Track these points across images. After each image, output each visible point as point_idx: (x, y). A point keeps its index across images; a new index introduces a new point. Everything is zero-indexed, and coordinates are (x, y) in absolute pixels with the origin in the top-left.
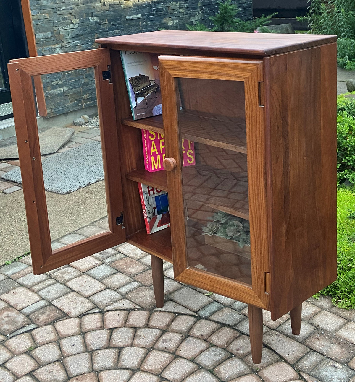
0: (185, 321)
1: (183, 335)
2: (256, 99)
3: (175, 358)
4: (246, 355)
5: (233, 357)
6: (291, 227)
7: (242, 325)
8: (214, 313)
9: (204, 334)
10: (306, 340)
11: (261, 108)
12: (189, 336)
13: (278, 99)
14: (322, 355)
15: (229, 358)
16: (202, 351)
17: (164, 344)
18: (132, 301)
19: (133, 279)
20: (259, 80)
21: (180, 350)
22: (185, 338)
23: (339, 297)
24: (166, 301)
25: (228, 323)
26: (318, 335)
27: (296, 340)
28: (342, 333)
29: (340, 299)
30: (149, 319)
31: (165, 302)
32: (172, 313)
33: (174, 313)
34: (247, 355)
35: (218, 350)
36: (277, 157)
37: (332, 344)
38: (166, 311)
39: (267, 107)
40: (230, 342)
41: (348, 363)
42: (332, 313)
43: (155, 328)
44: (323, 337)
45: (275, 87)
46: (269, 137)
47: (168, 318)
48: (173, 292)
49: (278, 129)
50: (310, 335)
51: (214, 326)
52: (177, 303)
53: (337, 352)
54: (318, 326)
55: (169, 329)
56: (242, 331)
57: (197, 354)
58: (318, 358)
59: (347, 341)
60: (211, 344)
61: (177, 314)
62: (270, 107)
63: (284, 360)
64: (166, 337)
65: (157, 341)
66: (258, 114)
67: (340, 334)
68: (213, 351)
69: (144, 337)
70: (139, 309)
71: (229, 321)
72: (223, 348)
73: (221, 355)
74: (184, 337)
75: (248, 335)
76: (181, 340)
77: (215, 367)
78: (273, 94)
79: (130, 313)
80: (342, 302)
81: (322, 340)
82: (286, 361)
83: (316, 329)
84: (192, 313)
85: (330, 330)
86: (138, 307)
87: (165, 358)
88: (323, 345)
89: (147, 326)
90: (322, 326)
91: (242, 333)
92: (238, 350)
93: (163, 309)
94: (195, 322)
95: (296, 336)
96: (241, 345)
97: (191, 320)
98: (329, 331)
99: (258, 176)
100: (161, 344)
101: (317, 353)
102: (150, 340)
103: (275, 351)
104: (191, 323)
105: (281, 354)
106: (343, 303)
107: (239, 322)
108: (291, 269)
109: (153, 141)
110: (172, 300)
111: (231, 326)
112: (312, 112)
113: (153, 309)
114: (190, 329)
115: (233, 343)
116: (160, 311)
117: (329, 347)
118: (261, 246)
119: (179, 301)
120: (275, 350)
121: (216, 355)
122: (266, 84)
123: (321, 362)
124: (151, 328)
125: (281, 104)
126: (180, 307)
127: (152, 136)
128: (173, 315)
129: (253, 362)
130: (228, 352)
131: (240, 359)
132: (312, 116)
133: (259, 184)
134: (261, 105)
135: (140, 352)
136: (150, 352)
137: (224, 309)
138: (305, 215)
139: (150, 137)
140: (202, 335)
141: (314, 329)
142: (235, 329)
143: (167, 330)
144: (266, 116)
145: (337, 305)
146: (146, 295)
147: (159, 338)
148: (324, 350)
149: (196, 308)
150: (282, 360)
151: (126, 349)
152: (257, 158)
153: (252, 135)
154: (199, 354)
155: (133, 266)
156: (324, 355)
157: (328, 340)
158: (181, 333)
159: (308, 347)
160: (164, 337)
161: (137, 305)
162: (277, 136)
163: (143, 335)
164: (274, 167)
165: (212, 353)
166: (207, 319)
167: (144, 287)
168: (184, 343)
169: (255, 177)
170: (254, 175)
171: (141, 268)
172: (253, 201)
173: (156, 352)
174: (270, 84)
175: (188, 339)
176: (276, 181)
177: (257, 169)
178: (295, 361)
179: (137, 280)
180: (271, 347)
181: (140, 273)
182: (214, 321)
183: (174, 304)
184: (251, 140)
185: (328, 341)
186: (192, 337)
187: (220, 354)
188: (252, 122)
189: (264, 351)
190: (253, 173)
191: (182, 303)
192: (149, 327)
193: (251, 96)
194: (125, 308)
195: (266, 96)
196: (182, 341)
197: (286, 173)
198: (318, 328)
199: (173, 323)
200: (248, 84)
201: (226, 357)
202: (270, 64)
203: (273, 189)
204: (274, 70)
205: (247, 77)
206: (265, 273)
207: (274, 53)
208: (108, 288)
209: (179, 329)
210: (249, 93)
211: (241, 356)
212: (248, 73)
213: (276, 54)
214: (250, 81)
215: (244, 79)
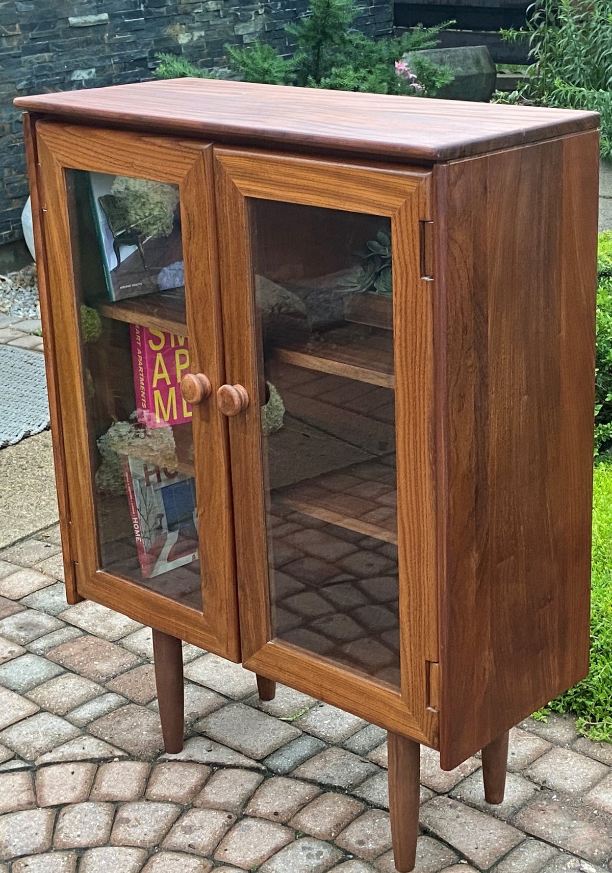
0: (235, 782)
1: (231, 814)
2: (415, 260)
3: (213, 867)
4: (380, 854)
5: (350, 859)
6: (490, 558)
7: (369, 786)
8: (304, 760)
9: (280, 810)
10: (516, 814)
11: (425, 282)
12: (246, 816)
13: (465, 262)
14: (553, 845)
15: (341, 861)
16: (277, 850)
17: (187, 836)
18: (103, 740)
19: (104, 687)
20: (421, 216)
21: (226, 850)
22: (236, 822)
23: (592, 715)
24: (188, 738)
25: (336, 783)
26: (545, 803)
27: (494, 816)
28: (597, 796)
29: (594, 720)
30: (147, 781)
31: (185, 740)
32: (203, 764)
33: (208, 764)
34: (382, 855)
35: (316, 847)
36: (462, 397)
37: (575, 822)
38: (188, 761)
39: (439, 281)
40: (343, 826)
41: (609, 861)
42: (577, 752)
43: (163, 800)
44: (556, 807)
45: (460, 236)
46: (444, 351)
47: (193, 777)
48: (204, 717)
49: (465, 330)
50: (527, 803)
51: (303, 790)
52: (215, 741)
53: (586, 839)
54: (544, 782)
55: (198, 802)
56: (371, 799)
57: (267, 857)
58: (543, 854)
59: (607, 812)
60: (297, 832)
61: (215, 767)
62: (447, 280)
63: (466, 862)
64: (191, 821)
65: (169, 830)
66: (418, 296)
67: (593, 797)
68: (304, 848)
69: (138, 822)
70: (121, 759)
71: (339, 778)
72: (326, 841)
73: (321, 857)
74: (234, 818)
75: (384, 809)
76: (228, 825)
78: (456, 252)
79: (101, 769)
80: (598, 726)
81: (552, 812)
82: (471, 863)
83: (539, 789)
84: (252, 763)
85: (572, 790)
86: (120, 753)
87: (191, 869)
88: (555, 825)
89: (143, 796)
90: (555, 781)
91: (369, 806)
92: (361, 843)
93: (181, 756)
94: (260, 784)
95: (494, 806)
96: (369, 832)
97: (249, 780)
98: (569, 794)
99: (418, 439)
100: (178, 838)
101: (541, 843)
102: (153, 829)
103: (445, 842)
104: (250, 786)
105: (461, 847)
106: (602, 728)
107: (363, 781)
108: (487, 653)
109: (158, 352)
110: (203, 735)
111: (345, 790)
113: (155, 759)
114: (247, 800)
115: (351, 828)
116: (175, 760)
117: (569, 828)
118: (420, 601)
119: (219, 736)
120: (447, 840)
121: (309, 856)
122: (439, 228)
123: (550, 861)
124: (154, 801)
125: (472, 274)
126: (222, 749)
127: (157, 341)
128: (207, 769)
129: (397, 868)
130: (338, 848)
131: (368, 862)
132: (542, 301)
133: (419, 460)
134: (426, 276)
135: (129, 857)
136: (152, 855)
137: (328, 752)
138: (522, 529)
139: (151, 342)
140: (276, 814)
141: (536, 790)
142: (355, 797)
143: (192, 804)
144: (436, 303)
145: (586, 733)
146: (138, 725)
147: (175, 823)
148: (557, 836)
149: (260, 752)
150: (462, 861)
151: (95, 853)
152: (414, 400)
153: (406, 344)
154: (269, 857)
155: (103, 657)
156: (556, 847)
157: (567, 811)
158: (226, 811)
159: (519, 828)
160: (186, 821)
161: (118, 748)
162: (463, 348)
163: (136, 819)
164: (453, 422)
165: (302, 853)
166: (287, 774)
167: (133, 705)
168: (235, 834)
169: (411, 442)
170: (409, 438)
171: (124, 660)
172: (407, 497)
173: (168, 856)
174: (449, 228)
175: (245, 823)
176: (457, 454)
177: (415, 425)
178: (493, 862)
179: (114, 689)
180: (439, 833)
181: (122, 673)
182: (304, 780)
183: (207, 743)
184: (404, 354)
185: (566, 814)
186: (253, 817)
187: (320, 853)
188: (406, 313)
189: (423, 845)
190: (407, 431)
191: (229, 740)
192: (147, 800)
193: (404, 253)
194: (89, 757)
195: (439, 256)
196: (230, 828)
197: (481, 433)
198: (543, 787)
199: (207, 789)
200: (398, 224)
201: (333, 859)
202: (449, 180)
203: (450, 471)
204: (457, 194)
205: (396, 208)
206: (428, 663)
207: (457, 155)
208: (42, 711)
209: (222, 800)
210: (400, 246)
211: (369, 856)
212: (400, 199)
213: (462, 156)
214: (403, 219)
215: (391, 213)
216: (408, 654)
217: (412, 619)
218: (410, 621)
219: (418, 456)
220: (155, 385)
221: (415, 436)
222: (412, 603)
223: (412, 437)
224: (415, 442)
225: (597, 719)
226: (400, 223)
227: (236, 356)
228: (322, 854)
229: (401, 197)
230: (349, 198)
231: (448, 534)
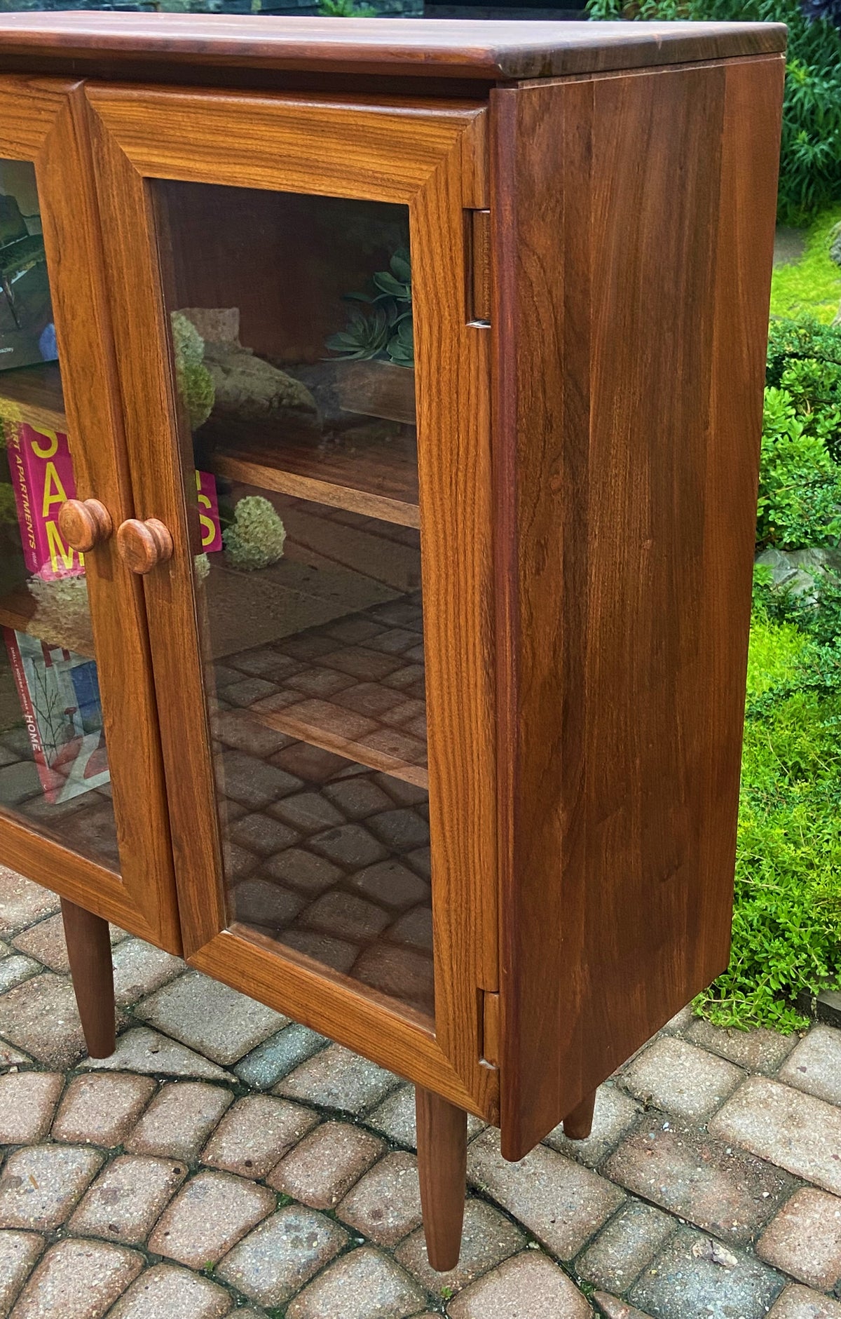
0: (189, 1106)
1: (179, 1165)
2: (455, 288)
3: (145, 1267)
4: (404, 1237)
5: (360, 1245)
6: (585, 817)
7: (391, 1110)
8: (295, 1066)
9: (255, 1156)
10: (610, 1155)
11: (473, 333)
12: (202, 1167)
13: (550, 292)
14: (668, 1212)
15: (346, 1250)
16: (247, 1231)
17: (109, 1209)
19: (9, 944)
20: (465, 201)
21: (167, 1234)
22: (187, 1179)
23: (713, 987)
24: (124, 1030)
25: (342, 1105)
26: (652, 1135)
27: (577, 1160)
28: (729, 1122)
29: (717, 995)
30: (56, 1107)
31: (120, 1034)
32: (144, 1075)
33: (151, 1075)
34: (408, 1236)
35: (307, 1223)
36: (542, 546)
37: (699, 1169)
38: (122, 1071)
39: (502, 331)
40: (349, 1184)
41: (756, 1240)
42: (694, 1044)
43: (77, 1142)
44: (669, 1143)
45: (542, 239)
46: (509, 464)
47: (126, 1097)
48: (152, 993)
49: (549, 425)
50: (626, 1136)
51: (290, 1119)
52: (165, 1034)
53: (719, 1201)
54: (650, 1098)
55: (131, 1145)
56: (393, 1133)
57: (229, 1244)
58: (656, 1230)
59: (746, 1150)
60: (279, 1195)
61: (162, 1081)
62: (516, 327)
63: (537, 1247)
64: (117, 1179)
65: (82, 1197)
66: (462, 359)
67: (723, 1124)
68: (288, 1228)
69: (35, 1182)
70: (22, 1068)
71: (347, 1095)
72: (323, 1212)
73: (315, 1244)
74: (184, 1171)
75: (413, 1151)
76: (173, 1186)
77: (293, 1296)
78: (533, 269)
80: (724, 1006)
81: (664, 1153)
82: (545, 1250)
83: (642, 1109)
84: (217, 1073)
85: (691, 1112)
86: (20, 1059)
87: (109, 1273)
88: (669, 1176)
89: (48, 1135)
90: (664, 1096)
91: (391, 1145)
92: (377, 1215)
93: (111, 1062)
94: (228, 1108)
95: (578, 1144)
96: (388, 1195)
97: (208, 1102)
98: (687, 1118)
99: (462, 623)
100: (95, 1214)
101: (651, 1209)
102: (55, 1196)
103: (505, 1211)
104: (212, 1113)
105: (528, 1220)
106: (730, 1008)
107: (381, 1101)
108: (578, 968)
109: (50, 460)
110: (147, 1024)
111: (353, 1116)
112: (680, 355)
113: (73, 1066)
114: (207, 1137)
115: (361, 1187)
116: (103, 1070)
117: (692, 1181)
118: (468, 894)
119: (171, 1027)
120: (508, 1207)
121: (296, 1242)
122: (500, 222)
123: (664, 1245)
124: (63, 1144)
125: (561, 317)
126: (175, 1049)
127: (45, 444)
128: (149, 1084)
129: (431, 1263)
130: (343, 1224)
131: (386, 1250)
132: (680, 372)
133: (464, 658)
134: (476, 320)
135: (12, 1251)
136: (51, 1244)
137: (330, 1051)
138: (638, 762)
139: (35, 445)
140: (249, 1163)
141: (638, 1112)
142: (369, 1129)
143: (122, 1146)
144: (497, 372)
145: (706, 1014)
146: (52, 1009)
147: (91, 1184)
148: (673, 1193)
149: (230, 1052)
150: (532, 1245)
153: (440, 449)
154: (235, 1246)
155: (13, 897)
156: (674, 1215)
157: (686, 1151)
158: (171, 1159)
159: (618, 1183)
160: (108, 1181)
161: (18, 1049)
162: (543, 457)
163: (32, 1178)
164: (527, 591)
165: (285, 1238)
166: (268, 1091)
167: (48, 976)
168: (183, 1202)
169: (450, 626)
170: (446, 619)
171: (41, 901)
172: (443, 720)
173: (74, 1247)
174: (519, 223)
175: (198, 1181)
176: (533, 648)
177: (457, 597)
178: (578, 1247)
179: (23, 949)
180: (496, 1195)
181: (38, 922)
182: (294, 1101)
183: (152, 1038)
184: (435, 470)
185: (685, 1156)
186: (214, 1170)
187: (313, 1237)
188: (439, 391)
189: (473, 1217)
190: (443, 608)
191: (184, 1033)
192: (54, 1141)
193: (433, 277)
195: (502, 278)
196: (176, 1191)
197: (573, 608)
198: (649, 1109)
199: (146, 1119)
200: (422, 219)
201: (333, 1248)
202: (520, 123)
203: (519, 680)
204: (537, 155)
205: (418, 186)
206: (481, 993)
207: (537, 70)
209: (167, 1140)
210: (427, 260)
211: (388, 1239)
212: (424, 167)
213: (546, 75)
214: (432, 206)
215: (407, 195)
216: (447, 976)
217: (453, 921)
218: (449, 923)
219: (463, 651)
220: (46, 513)
221: (457, 615)
222: (453, 895)
223: (451, 617)
224: (457, 627)
225: (723, 994)
226: (426, 215)
227: (147, 470)
228: (316, 1239)
229: (426, 162)
230: (329, 171)
231: (516, 788)
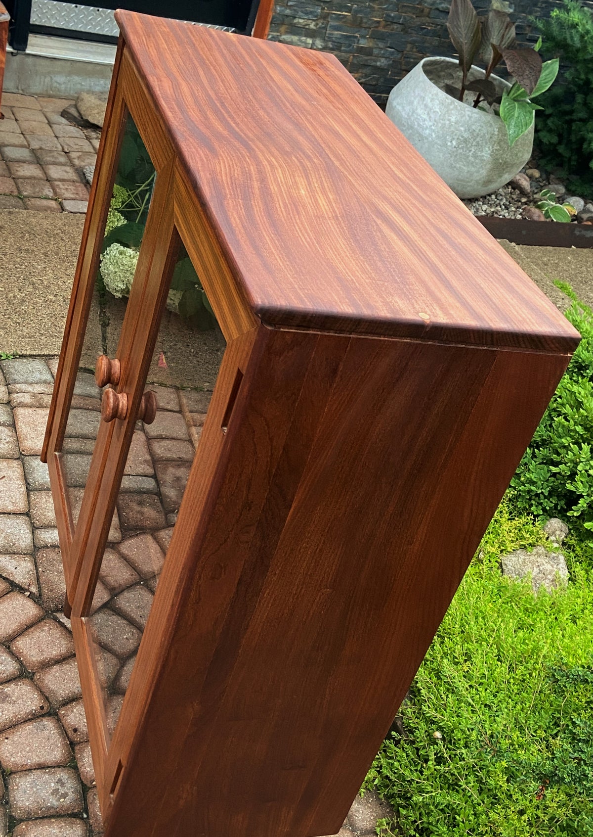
1: (46, 705)
5: (82, 819)
9: (82, 729)
12: (55, 715)
15: (74, 815)
16: (41, 767)
18: (37, 569)
21: (7, 738)
22: (43, 716)
30: (25, 629)
35: (70, 786)
38: (70, 632)
43: (16, 656)
47: (58, 649)
55: (37, 676)
57: (27, 767)
60: (73, 760)
64: (14, 690)
68: (59, 781)
70: (31, 596)
72: (83, 785)
73: (62, 800)
74: (45, 710)
76: (34, 714)
77: (28, 819)
79: (12, 594)
86: (34, 590)
89: (9, 642)
93: (69, 623)
113: (52, 612)
114: (72, 700)
116: (62, 625)
121: (55, 792)
124: (10, 652)
130: (85, 800)
140: (76, 730)
143: (34, 674)
147: (2, 683)
154: (28, 770)
158: (47, 698)
160: (9, 688)
161: (39, 583)
165: (53, 785)
168: (29, 727)
175: (47, 721)
186: (59, 720)
187: (64, 796)
192: (8, 648)
194: (11, 579)
196: (33, 717)
199: (56, 668)
201: (68, 809)
208: (27, 514)
209: (52, 687)
211: (97, 827)
228: (65, 798)
